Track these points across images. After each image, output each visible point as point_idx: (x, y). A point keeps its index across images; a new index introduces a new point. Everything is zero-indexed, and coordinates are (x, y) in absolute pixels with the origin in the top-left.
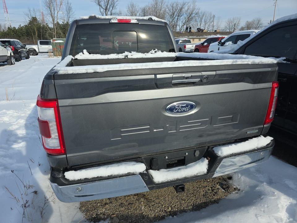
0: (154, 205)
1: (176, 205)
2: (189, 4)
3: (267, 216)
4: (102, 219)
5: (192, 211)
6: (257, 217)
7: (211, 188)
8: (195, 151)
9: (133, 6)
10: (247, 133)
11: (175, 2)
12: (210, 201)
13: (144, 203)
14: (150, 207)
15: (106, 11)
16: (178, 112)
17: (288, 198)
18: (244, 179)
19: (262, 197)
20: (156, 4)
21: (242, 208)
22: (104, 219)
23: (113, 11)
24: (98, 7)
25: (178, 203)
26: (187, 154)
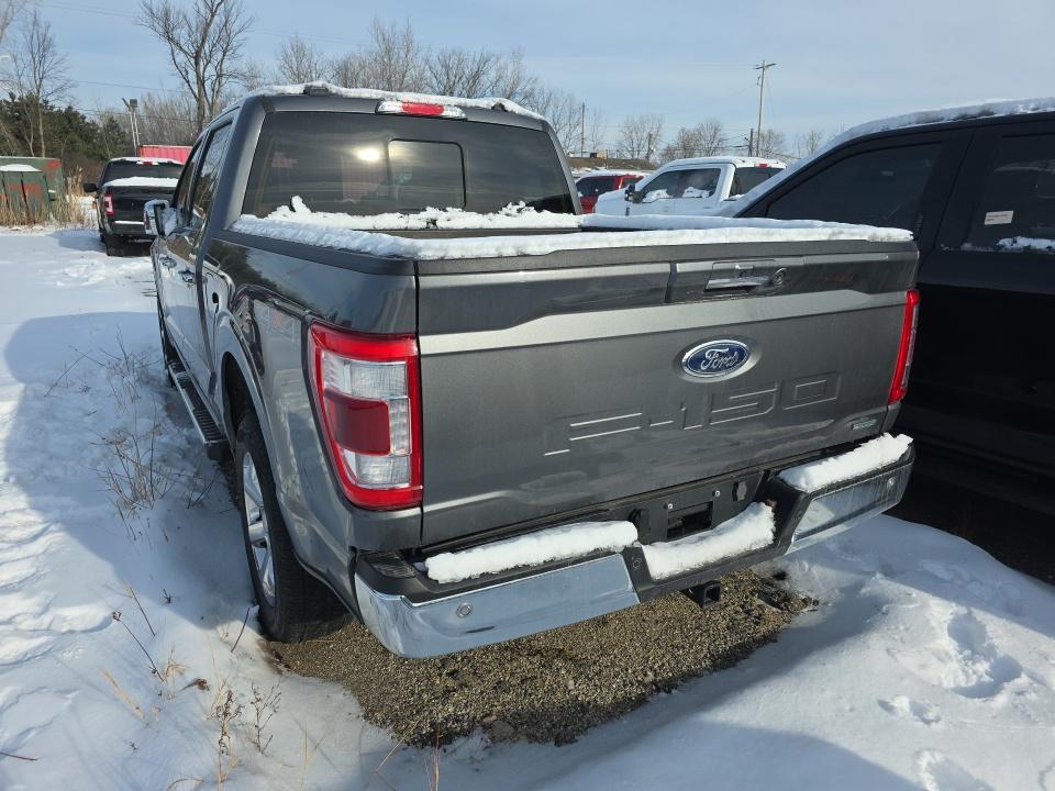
0: (601, 671)
1: (663, 664)
2: (502, 61)
3: (914, 650)
4: (458, 734)
5: (715, 670)
6: (893, 656)
7: (742, 607)
8: (736, 485)
9: (300, 51)
10: (852, 427)
11: (454, 52)
12: (754, 641)
13: (568, 672)
14: (590, 680)
15: (197, 64)
16: (709, 370)
17: (946, 603)
18: (820, 573)
19: (884, 609)
20: (388, 51)
21: (850, 640)
22: (466, 733)
23: (225, 65)
24: (166, 46)
25: (668, 657)
26: (718, 493)
